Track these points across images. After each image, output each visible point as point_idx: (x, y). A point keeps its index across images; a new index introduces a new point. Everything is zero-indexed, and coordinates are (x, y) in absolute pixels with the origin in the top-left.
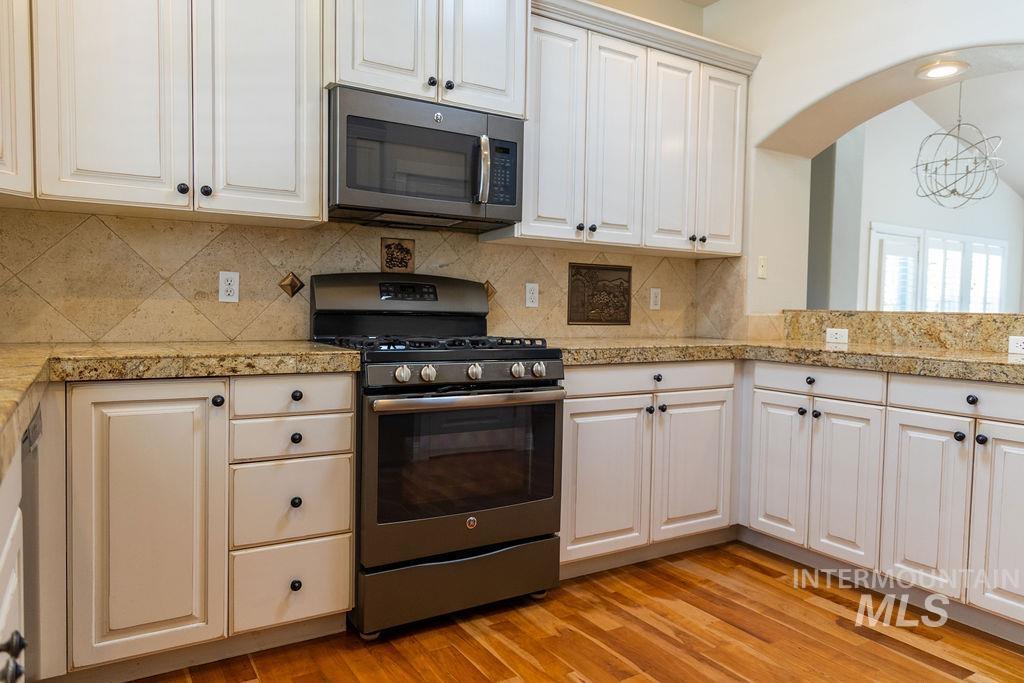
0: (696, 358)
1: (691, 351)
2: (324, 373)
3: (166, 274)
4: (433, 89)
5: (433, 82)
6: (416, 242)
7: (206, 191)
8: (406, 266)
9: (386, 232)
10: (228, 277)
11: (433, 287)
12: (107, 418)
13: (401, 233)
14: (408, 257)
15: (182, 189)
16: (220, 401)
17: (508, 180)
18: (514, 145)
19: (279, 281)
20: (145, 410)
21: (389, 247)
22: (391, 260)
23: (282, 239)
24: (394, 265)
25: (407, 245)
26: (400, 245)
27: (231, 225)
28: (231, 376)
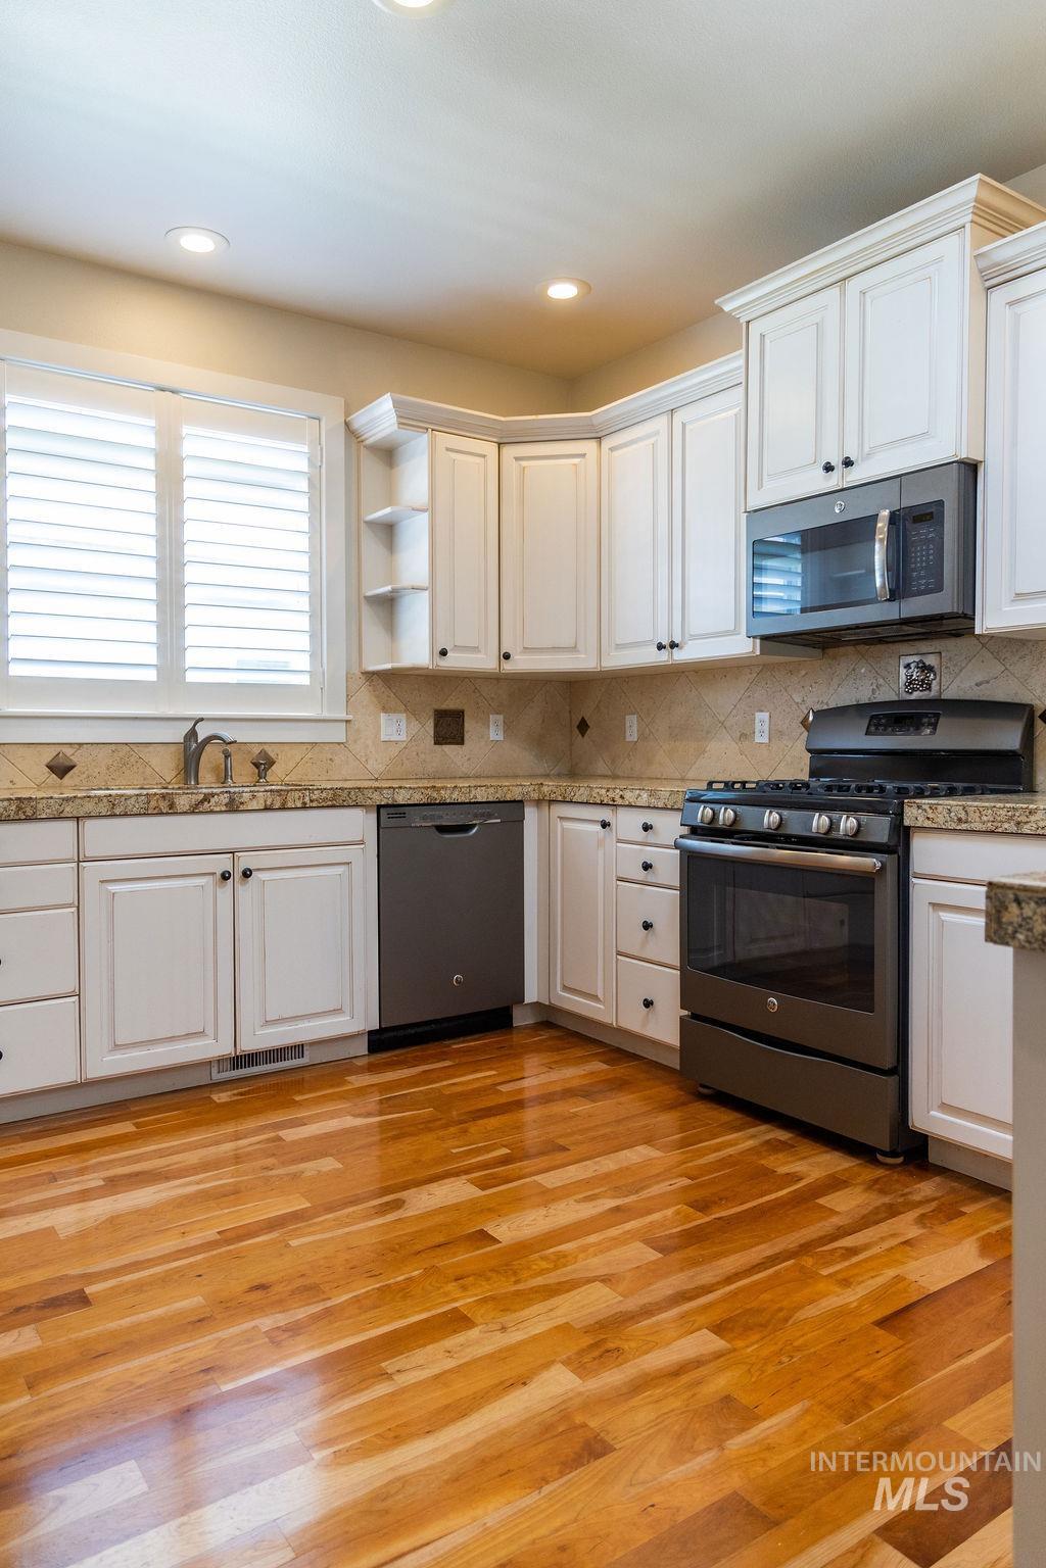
2: (665, 808)
3: (722, 718)
4: (835, 475)
5: (829, 468)
6: (943, 654)
7: (673, 645)
8: (929, 689)
9: (904, 648)
10: (762, 717)
11: (937, 716)
12: (563, 829)
13: (924, 646)
14: (932, 676)
15: (660, 647)
16: (605, 825)
17: (931, 557)
18: (940, 503)
19: (801, 719)
20: (578, 826)
21: (908, 666)
22: (910, 683)
23: (803, 672)
24: (913, 690)
25: (931, 660)
26: (921, 661)
27: (764, 665)
28: (613, 805)
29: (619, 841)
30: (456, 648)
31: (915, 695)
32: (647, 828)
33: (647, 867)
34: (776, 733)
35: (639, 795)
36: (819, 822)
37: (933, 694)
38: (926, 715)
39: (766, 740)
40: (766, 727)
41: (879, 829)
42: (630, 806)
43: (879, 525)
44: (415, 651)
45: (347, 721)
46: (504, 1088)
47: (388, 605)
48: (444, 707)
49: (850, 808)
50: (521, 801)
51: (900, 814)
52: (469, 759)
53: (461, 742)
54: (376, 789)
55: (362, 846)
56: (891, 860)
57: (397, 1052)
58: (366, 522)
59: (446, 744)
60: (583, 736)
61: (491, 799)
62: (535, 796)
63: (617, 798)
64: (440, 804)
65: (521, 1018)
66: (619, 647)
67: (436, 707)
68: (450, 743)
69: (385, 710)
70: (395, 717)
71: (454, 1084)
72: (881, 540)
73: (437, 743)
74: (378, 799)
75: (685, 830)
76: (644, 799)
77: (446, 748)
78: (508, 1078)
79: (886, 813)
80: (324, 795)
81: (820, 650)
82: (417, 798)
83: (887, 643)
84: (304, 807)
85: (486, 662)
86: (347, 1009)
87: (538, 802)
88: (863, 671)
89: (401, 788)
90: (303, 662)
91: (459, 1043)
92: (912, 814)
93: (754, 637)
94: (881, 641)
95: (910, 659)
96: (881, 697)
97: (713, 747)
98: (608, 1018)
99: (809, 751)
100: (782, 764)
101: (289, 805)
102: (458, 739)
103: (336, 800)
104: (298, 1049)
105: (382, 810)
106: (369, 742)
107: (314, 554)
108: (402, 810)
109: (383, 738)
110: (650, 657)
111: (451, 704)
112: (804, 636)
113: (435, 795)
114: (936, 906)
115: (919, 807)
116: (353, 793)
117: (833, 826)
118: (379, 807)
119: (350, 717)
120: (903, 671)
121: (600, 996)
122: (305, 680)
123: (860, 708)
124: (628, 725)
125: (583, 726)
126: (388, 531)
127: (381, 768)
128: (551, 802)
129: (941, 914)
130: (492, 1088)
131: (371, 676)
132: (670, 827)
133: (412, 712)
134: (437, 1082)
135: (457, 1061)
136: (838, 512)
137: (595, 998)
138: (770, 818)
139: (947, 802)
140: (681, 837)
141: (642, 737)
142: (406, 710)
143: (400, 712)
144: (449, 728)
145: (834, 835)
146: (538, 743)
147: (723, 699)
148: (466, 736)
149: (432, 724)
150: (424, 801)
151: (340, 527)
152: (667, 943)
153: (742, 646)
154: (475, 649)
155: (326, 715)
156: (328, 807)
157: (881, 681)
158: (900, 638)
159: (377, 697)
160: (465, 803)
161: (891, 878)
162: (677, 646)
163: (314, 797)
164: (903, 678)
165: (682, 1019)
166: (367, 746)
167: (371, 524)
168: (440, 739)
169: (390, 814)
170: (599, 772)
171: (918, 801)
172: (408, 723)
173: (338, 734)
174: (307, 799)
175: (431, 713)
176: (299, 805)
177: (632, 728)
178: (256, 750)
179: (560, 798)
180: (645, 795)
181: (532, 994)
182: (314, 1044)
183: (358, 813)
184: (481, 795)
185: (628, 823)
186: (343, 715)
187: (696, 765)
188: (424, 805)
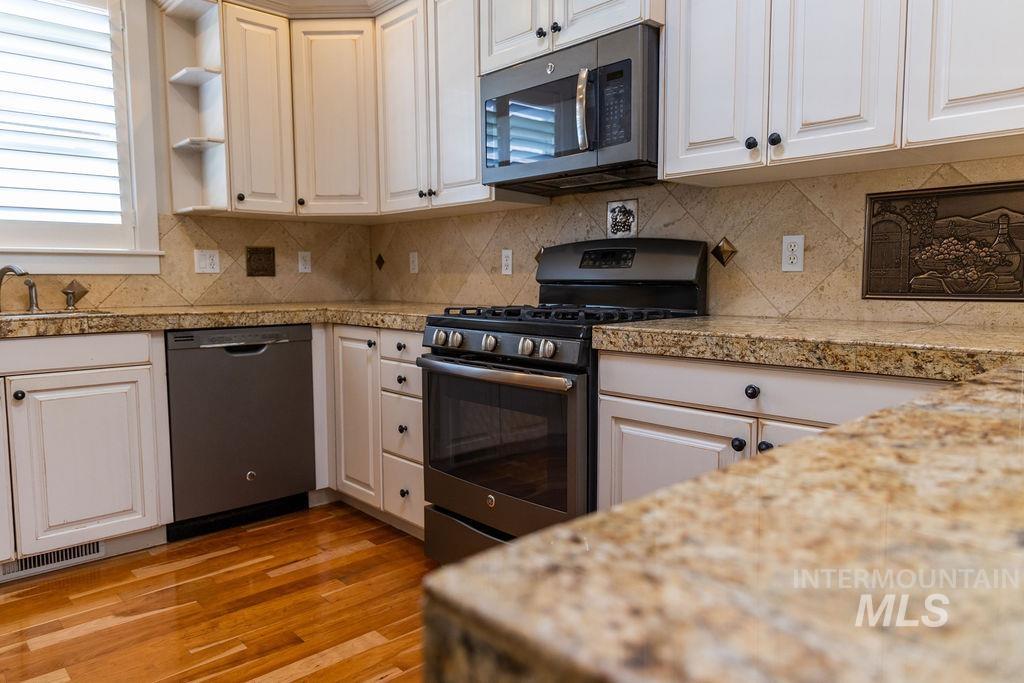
0: (852, 367)
1: (839, 351)
2: (412, 331)
3: (478, 255)
4: (546, 39)
5: (541, 34)
6: (639, 200)
7: (431, 193)
8: (629, 230)
9: (611, 195)
10: (507, 253)
11: (633, 252)
12: (343, 347)
13: (625, 194)
14: (631, 219)
15: (421, 194)
16: (371, 344)
17: (622, 111)
18: (628, 62)
19: (535, 255)
20: (353, 343)
21: (613, 211)
22: (615, 225)
23: (536, 217)
24: (618, 230)
25: (631, 206)
26: (623, 207)
27: (508, 211)
28: (376, 328)
29: (382, 358)
30: (254, 194)
31: (620, 235)
32: (400, 347)
33: (401, 380)
34: (517, 267)
35: (395, 320)
36: (525, 344)
37: (633, 233)
38: (625, 251)
39: (510, 273)
40: (510, 262)
41: (571, 351)
42: (388, 328)
43: (580, 87)
44: (218, 197)
45: (160, 256)
46: (271, 574)
47: (195, 155)
48: (256, 244)
49: (549, 334)
50: (309, 324)
51: (589, 339)
52: (280, 288)
53: (272, 273)
54: (161, 316)
55: (148, 367)
56: (581, 379)
57: (196, 539)
58: (171, 83)
59: (258, 275)
60: (380, 268)
61: (278, 322)
62: (322, 320)
63: (379, 322)
64: (227, 328)
65: (315, 501)
66: (394, 195)
67: (248, 245)
68: (262, 275)
69: (197, 246)
70: (208, 253)
71: (229, 572)
72: (581, 100)
73: (250, 274)
74: (163, 325)
75: (428, 350)
76: (399, 323)
77: (259, 279)
78: (281, 562)
79: (576, 337)
80: (104, 322)
81: (548, 199)
82: (204, 323)
83: (597, 191)
84: (82, 333)
85: (283, 206)
86: (138, 507)
87: (325, 325)
88: (580, 215)
89: (186, 314)
90: (116, 204)
91: (252, 528)
92: (600, 338)
93: (490, 185)
94: (591, 189)
95: (614, 205)
96: (593, 237)
97: (473, 278)
98: (378, 504)
99: (538, 281)
100: (523, 291)
101: (65, 332)
102: (270, 272)
103: (118, 326)
104: (94, 546)
105: (169, 334)
106: (184, 274)
107: (120, 108)
108: (192, 333)
109: (197, 270)
110: (415, 204)
111: (262, 242)
112: (526, 184)
113: (222, 320)
114: (618, 420)
115: (604, 333)
116: (135, 320)
117: (535, 348)
118: (166, 332)
119: (162, 253)
120: (610, 215)
121: (372, 484)
122: (117, 220)
123: (576, 246)
124: (411, 260)
125: (380, 262)
126: (193, 92)
127: (197, 296)
128: (334, 324)
129: (622, 426)
130: (261, 575)
131: (183, 217)
132: (416, 346)
133: (224, 248)
134: (217, 570)
135: (244, 546)
136: (550, 73)
137: (367, 486)
138: (487, 340)
139: (626, 328)
140: (423, 356)
141: (422, 270)
142: (219, 248)
143: (213, 249)
144: (261, 262)
145: (536, 357)
146: (343, 275)
147: (479, 239)
148: (277, 269)
149: (245, 260)
150: (212, 325)
151: (145, 87)
152: (415, 445)
153: (482, 194)
154: (273, 196)
155: (139, 250)
156: (112, 332)
157: (593, 224)
158: (607, 186)
159: (191, 236)
160: (253, 327)
161: (581, 395)
162: (434, 193)
163: (93, 324)
164: (610, 221)
165: (426, 509)
166: (182, 278)
167: (177, 84)
168: (252, 272)
169: (178, 338)
170: (392, 298)
171: (604, 327)
172: (222, 258)
173: (153, 267)
174: (85, 326)
175: (244, 250)
176: (76, 331)
177: (415, 263)
178: (67, 282)
179: (339, 322)
180: (399, 320)
181: (323, 480)
182: (108, 540)
183: (143, 338)
184: (268, 320)
185: (387, 341)
186: (157, 251)
187: (461, 293)
188: (211, 329)
